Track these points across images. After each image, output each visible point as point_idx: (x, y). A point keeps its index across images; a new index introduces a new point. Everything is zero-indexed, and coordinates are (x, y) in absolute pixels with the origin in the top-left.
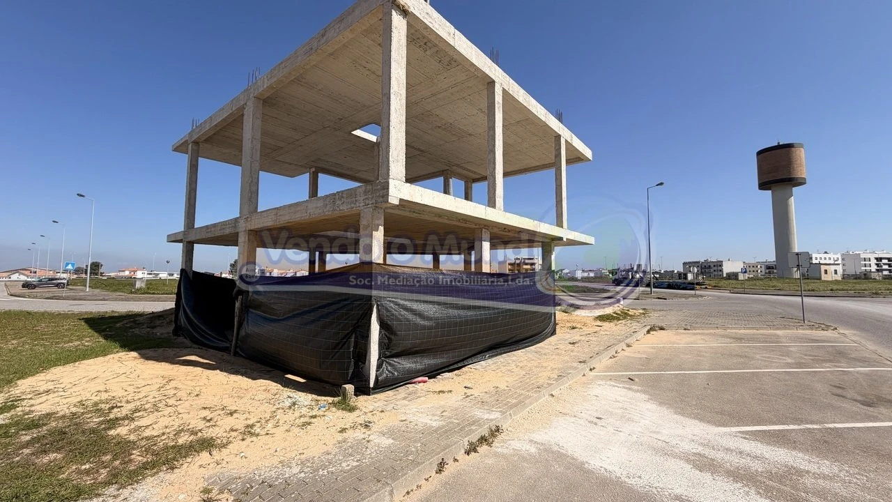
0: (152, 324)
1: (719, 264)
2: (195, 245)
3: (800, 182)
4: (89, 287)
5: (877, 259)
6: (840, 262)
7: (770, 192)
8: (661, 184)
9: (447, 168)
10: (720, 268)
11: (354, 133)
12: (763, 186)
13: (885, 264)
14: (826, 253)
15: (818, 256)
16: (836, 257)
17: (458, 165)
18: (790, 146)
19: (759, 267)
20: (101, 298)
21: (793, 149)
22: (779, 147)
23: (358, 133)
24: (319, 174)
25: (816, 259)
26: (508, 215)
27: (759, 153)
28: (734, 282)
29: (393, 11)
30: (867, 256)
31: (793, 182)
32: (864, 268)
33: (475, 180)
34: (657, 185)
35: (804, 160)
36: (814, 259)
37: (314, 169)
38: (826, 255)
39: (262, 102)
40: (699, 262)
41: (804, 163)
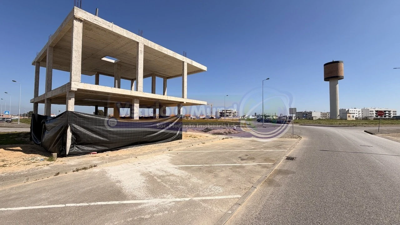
0: (26, 136)
1: (311, 113)
2: (39, 104)
3: (341, 78)
4: (20, 122)
5: (376, 111)
6: (361, 112)
7: (329, 82)
8: (268, 79)
9: (153, 73)
10: (311, 115)
11: (103, 59)
12: (326, 79)
13: (387, 113)
14: (355, 108)
15: (352, 110)
16: (359, 110)
17: (156, 72)
18: (338, 62)
19: (328, 114)
20: (21, 127)
21: (339, 63)
22: (333, 62)
23: (104, 59)
24: (100, 75)
25: (351, 111)
26: (146, 93)
27: (325, 65)
28: (312, 121)
29: (74, 20)
30: (372, 110)
31: (338, 78)
32: (370, 115)
33: (168, 78)
34: (267, 79)
35: (343, 69)
36: (350, 111)
37: (96, 73)
38: (355, 110)
39: (53, 48)
40: (302, 112)
41: (344, 70)
